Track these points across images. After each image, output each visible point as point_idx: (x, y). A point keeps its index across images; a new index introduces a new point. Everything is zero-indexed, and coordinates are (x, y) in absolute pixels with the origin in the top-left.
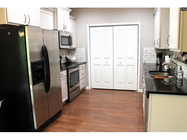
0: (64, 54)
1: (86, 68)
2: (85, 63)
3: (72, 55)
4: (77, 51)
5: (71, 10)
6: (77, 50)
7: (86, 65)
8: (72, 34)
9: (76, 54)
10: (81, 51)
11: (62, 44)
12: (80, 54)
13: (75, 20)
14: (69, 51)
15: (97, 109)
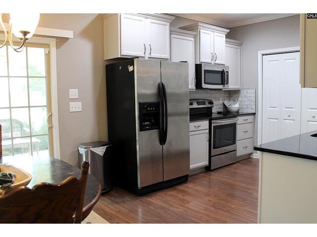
0: (221, 98)
1: (254, 123)
2: (254, 114)
3: (234, 101)
4: (242, 95)
5: (228, 31)
6: (243, 93)
7: (255, 117)
8: (228, 67)
9: (240, 99)
10: (248, 95)
11: (206, 81)
12: (246, 99)
13: (240, 45)
14: (230, 94)
15: (244, 185)
